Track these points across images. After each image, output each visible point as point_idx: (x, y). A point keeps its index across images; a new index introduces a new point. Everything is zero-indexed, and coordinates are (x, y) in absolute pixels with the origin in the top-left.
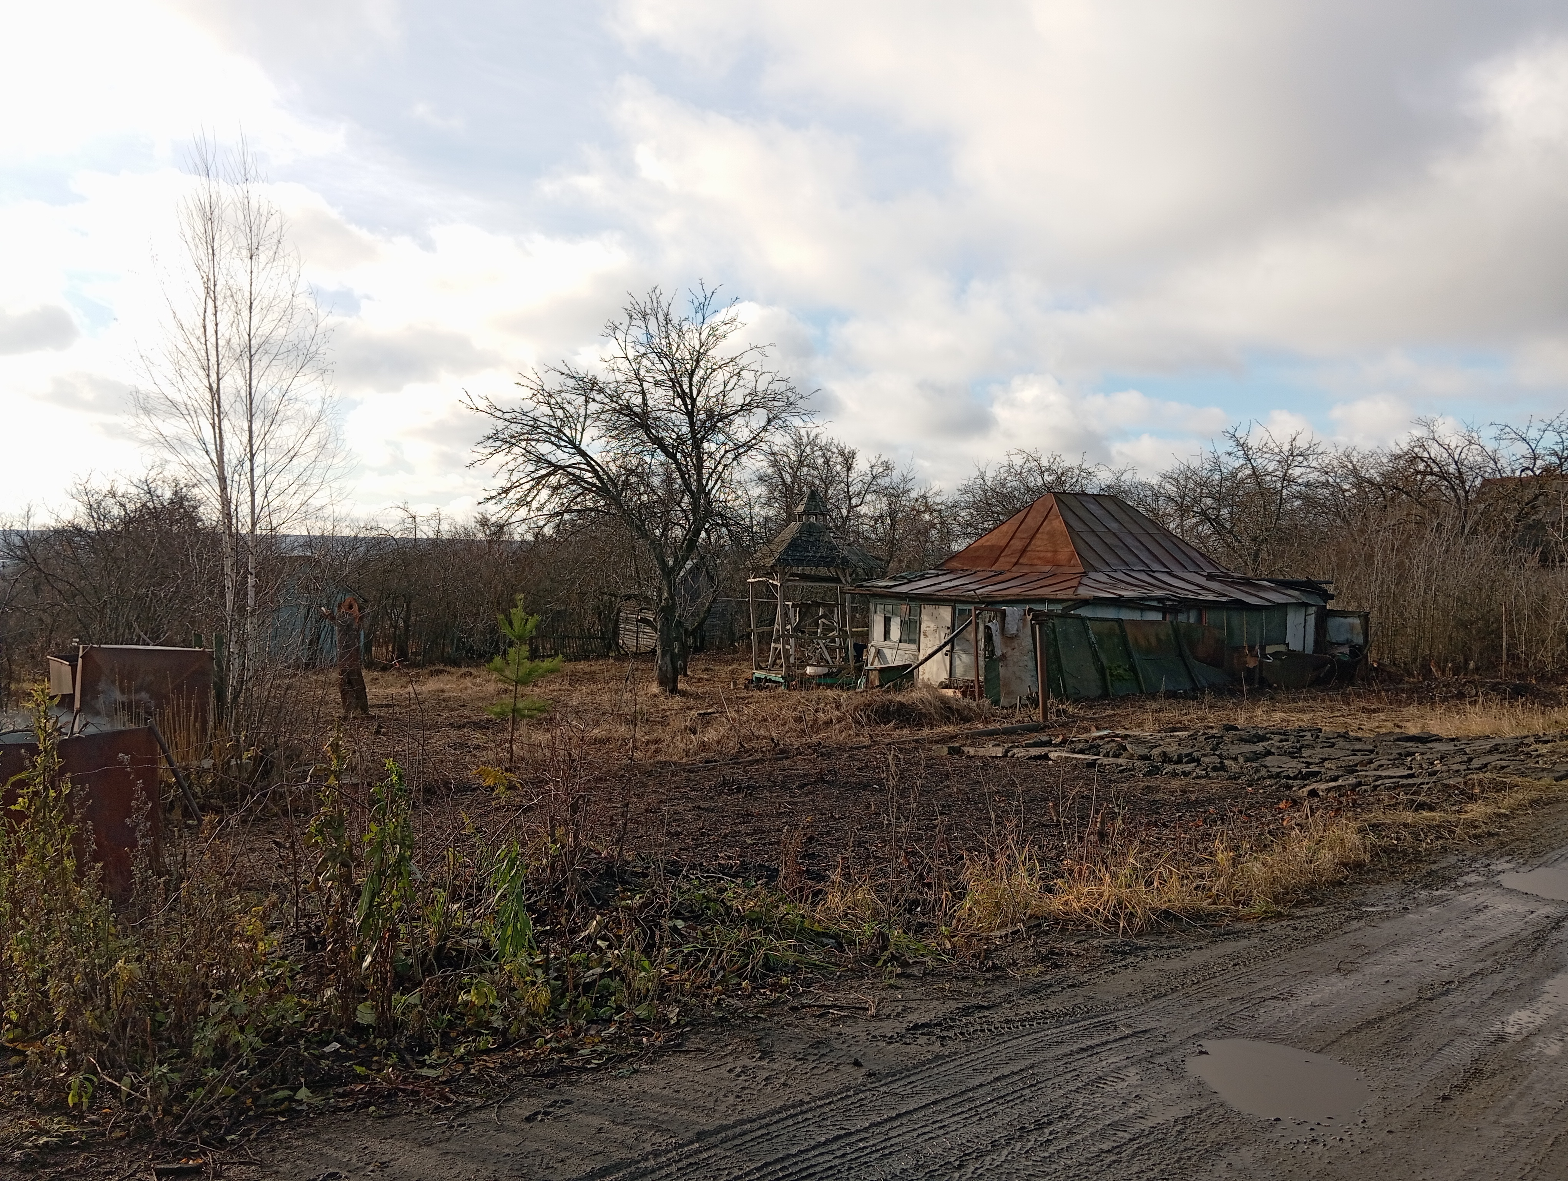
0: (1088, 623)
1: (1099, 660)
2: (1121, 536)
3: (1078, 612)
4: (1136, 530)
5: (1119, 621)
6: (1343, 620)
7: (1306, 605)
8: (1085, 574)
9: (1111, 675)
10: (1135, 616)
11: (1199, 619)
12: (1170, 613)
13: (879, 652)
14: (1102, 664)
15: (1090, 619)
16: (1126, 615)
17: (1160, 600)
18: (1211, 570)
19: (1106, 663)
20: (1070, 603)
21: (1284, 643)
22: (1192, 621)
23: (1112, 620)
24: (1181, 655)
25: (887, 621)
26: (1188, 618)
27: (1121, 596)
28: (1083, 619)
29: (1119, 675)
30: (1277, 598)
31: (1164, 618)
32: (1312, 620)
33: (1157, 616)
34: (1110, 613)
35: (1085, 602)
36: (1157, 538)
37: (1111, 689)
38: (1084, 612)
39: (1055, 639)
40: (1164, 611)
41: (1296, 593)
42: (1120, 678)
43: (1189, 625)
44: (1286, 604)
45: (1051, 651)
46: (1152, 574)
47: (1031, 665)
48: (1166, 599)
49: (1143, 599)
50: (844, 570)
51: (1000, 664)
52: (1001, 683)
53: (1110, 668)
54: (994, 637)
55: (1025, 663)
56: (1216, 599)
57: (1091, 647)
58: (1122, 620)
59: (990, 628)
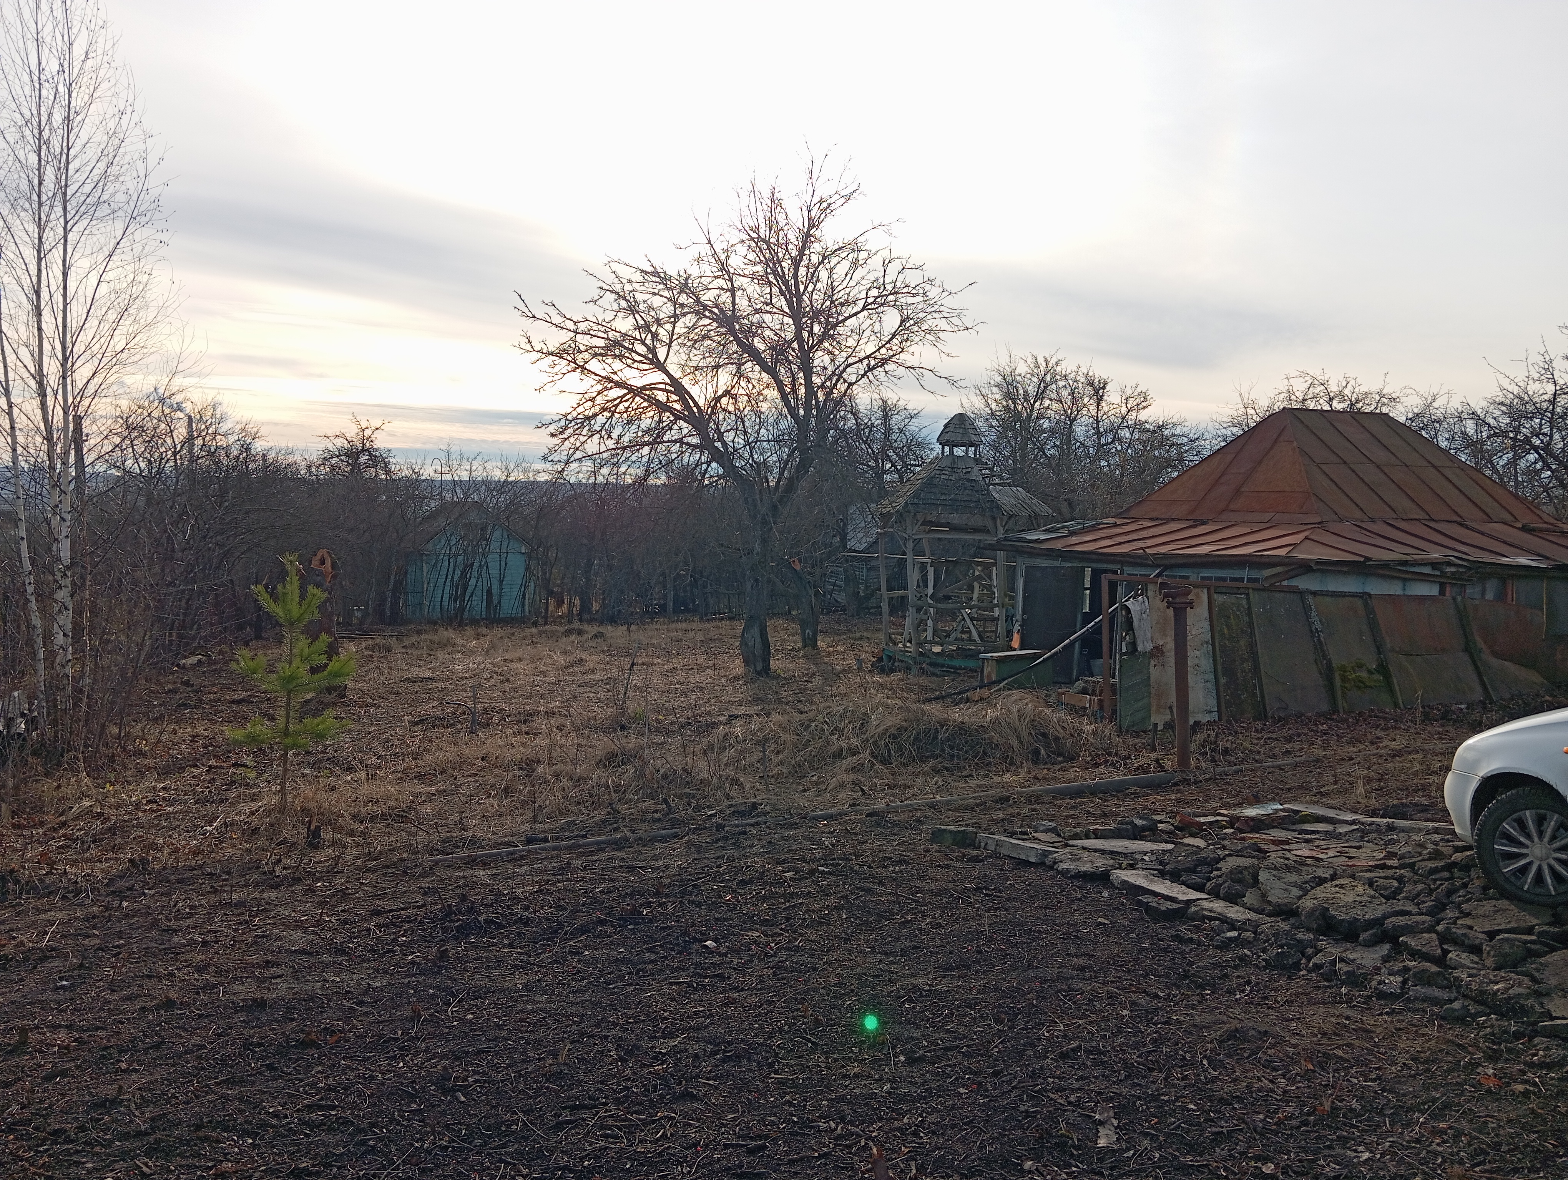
0: (1310, 599)
1: (1325, 657)
3: (1295, 582)
5: (1365, 596)
8: (1323, 524)
9: (1344, 679)
10: (1394, 589)
11: (1502, 595)
12: (1452, 585)
14: (1329, 663)
15: (1314, 594)
16: (1376, 587)
17: (1434, 565)
18: (1526, 518)
19: (1336, 660)
20: (1279, 569)
22: (1489, 596)
23: (1353, 595)
24: (1469, 649)
26: (1483, 593)
27: (1368, 559)
28: (1301, 594)
29: (1360, 680)
31: (1442, 592)
33: (1432, 590)
34: (1350, 585)
35: (1306, 568)
36: (1448, 473)
37: (1341, 703)
38: (1304, 583)
39: (1251, 624)
40: (1443, 581)
42: (1360, 685)
43: (1485, 603)
45: (1243, 643)
46: (1432, 524)
47: (1206, 664)
48: (1450, 564)
49: (1405, 563)
50: (994, 519)
51: (1153, 663)
52: (1153, 691)
53: (1343, 669)
54: (1136, 623)
55: (1196, 661)
56: (1533, 564)
57: (1312, 637)
58: (1370, 595)
59: (1128, 610)
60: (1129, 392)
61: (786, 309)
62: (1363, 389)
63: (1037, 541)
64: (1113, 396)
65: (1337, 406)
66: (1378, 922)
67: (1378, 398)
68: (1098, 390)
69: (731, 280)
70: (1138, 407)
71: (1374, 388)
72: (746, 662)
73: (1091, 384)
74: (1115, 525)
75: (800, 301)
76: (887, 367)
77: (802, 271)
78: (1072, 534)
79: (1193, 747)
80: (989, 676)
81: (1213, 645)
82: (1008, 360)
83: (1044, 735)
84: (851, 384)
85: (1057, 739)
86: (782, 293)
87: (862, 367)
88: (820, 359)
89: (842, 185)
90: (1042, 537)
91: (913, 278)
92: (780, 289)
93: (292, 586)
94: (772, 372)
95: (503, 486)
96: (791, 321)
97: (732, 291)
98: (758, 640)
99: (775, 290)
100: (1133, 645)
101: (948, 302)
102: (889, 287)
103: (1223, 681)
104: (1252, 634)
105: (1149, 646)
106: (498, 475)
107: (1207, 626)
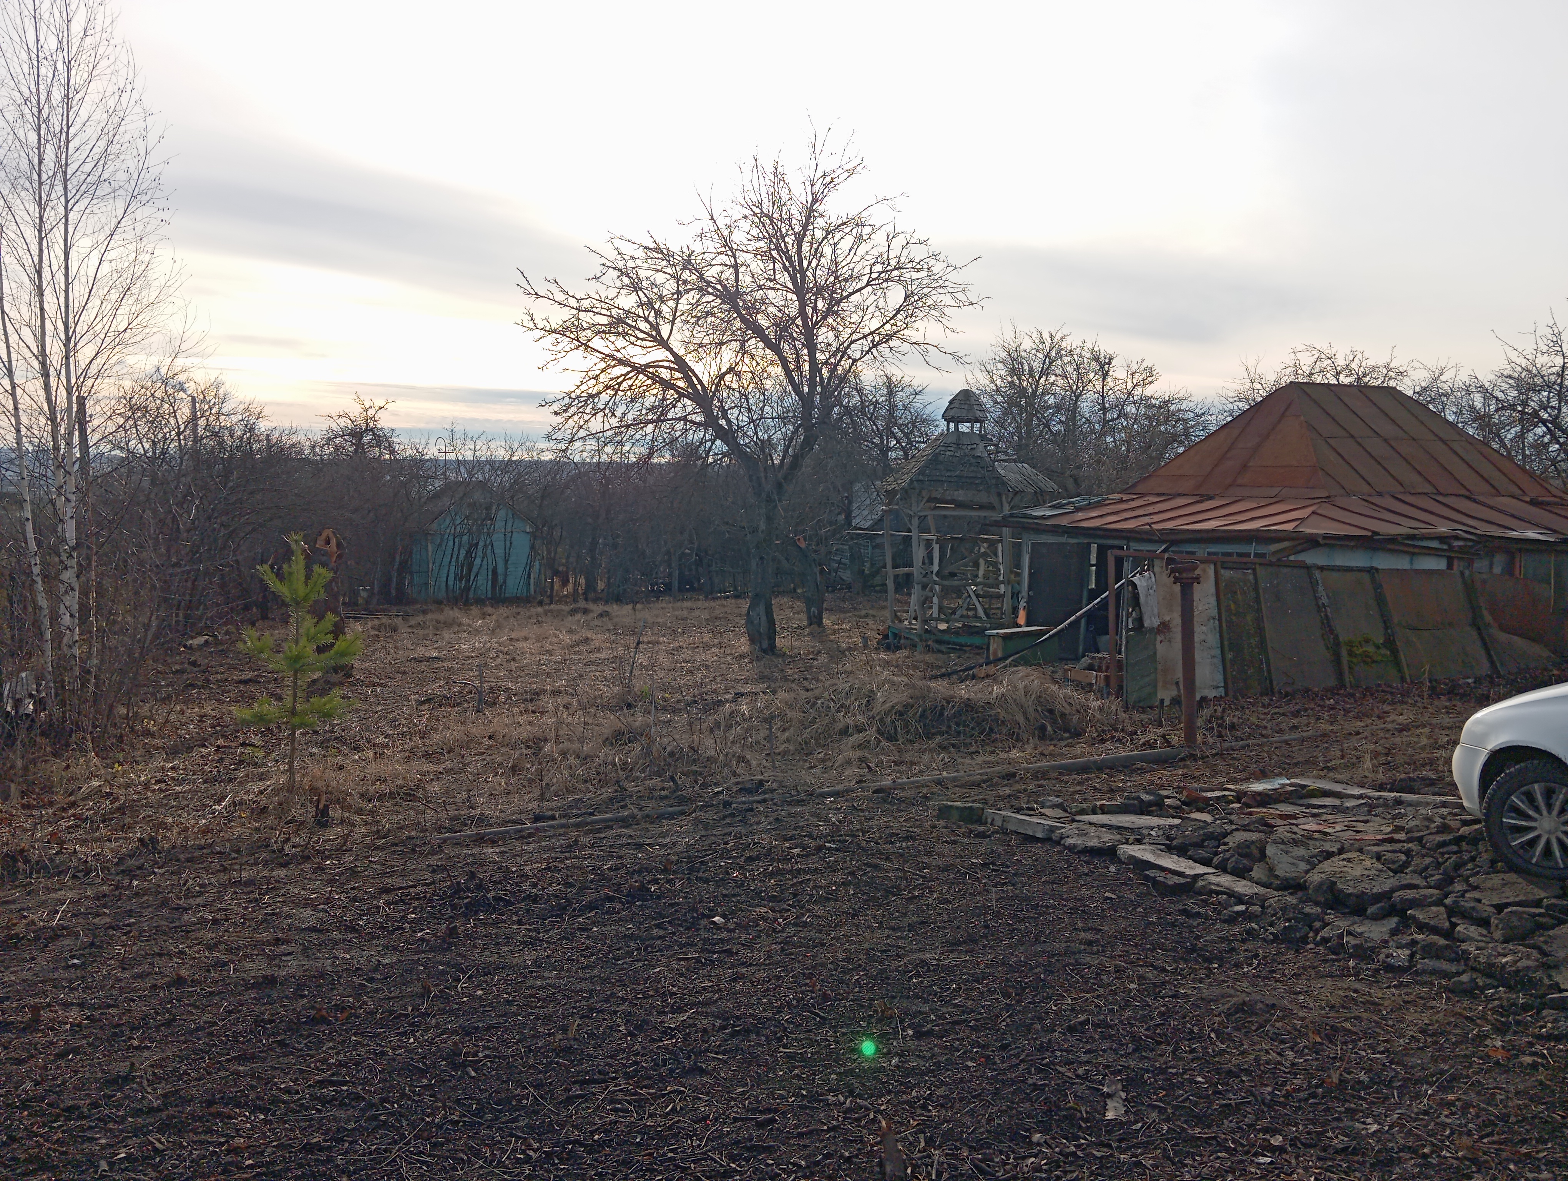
0: (1317, 574)
1: (1331, 631)
2: (1396, 442)
3: (1301, 557)
5: (1372, 571)
8: (1330, 499)
9: (1351, 654)
10: (1402, 563)
11: (1509, 569)
12: (1461, 558)
14: (1336, 637)
15: (1322, 568)
16: (1384, 562)
17: (1442, 539)
18: (1534, 491)
19: (1343, 635)
20: (1286, 544)
22: (1497, 570)
23: (1360, 570)
24: (1476, 624)
26: (1491, 566)
27: (1375, 533)
28: (1308, 568)
29: (1366, 654)
31: (1450, 566)
33: (1440, 564)
34: (1358, 559)
35: (1313, 542)
36: (1456, 446)
37: (1348, 678)
38: (1312, 558)
39: (1257, 600)
40: (1451, 555)
42: (1367, 659)
43: (1493, 577)
45: (1249, 618)
46: (1440, 498)
47: (1213, 639)
48: (1457, 538)
49: (1413, 537)
50: (999, 495)
51: (1159, 638)
52: (1159, 667)
53: (1350, 644)
54: (1142, 599)
55: (1203, 637)
56: (1541, 537)
57: (1319, 611)
58: (1377, 570)
59: (1134, 586)
60: (1134, 367)
61: (790, 286)
62: (1371, 363)
63: (1043, 517)
64: (1118, 372)
65: (1344, 380)
66: (1386, 895)
67: (1385, 371)
68: (1104, 365)
69: (734, 256)
70: (1144, 383)
71: (1381, 362)
72: (752, 640)
73: (1096, 359)
74: (1121, 501)
75: (804, 276)
76: (892, 344)
77: (806, 247)
78: (1078, 509)
79: (1200, 722)
80: (995, 653)
81: (1220, 620)
82: (1013, 336)
83: (1051, 711)
84: (855, 361)
85: (1063, 715)
86: (785, 269)
87: (866, 343)
88: (824, 335)
89: (845, 159)
90: (1048, 513)
91: (918, 253)
92: (784, 264)
93: (298, 565)
94: (776, 349)
95: (507, 466)
96: (795, 297)
97: (736, 267)
98: (764, 618)
99: (779, 266)
100: (1140, 620)
101: (953, 277)
102: (893, 263)
103: (1229, 656)
104: (1259, 610)
105: (1156, 622)
106: (501, 454)
107: (1213, 600)
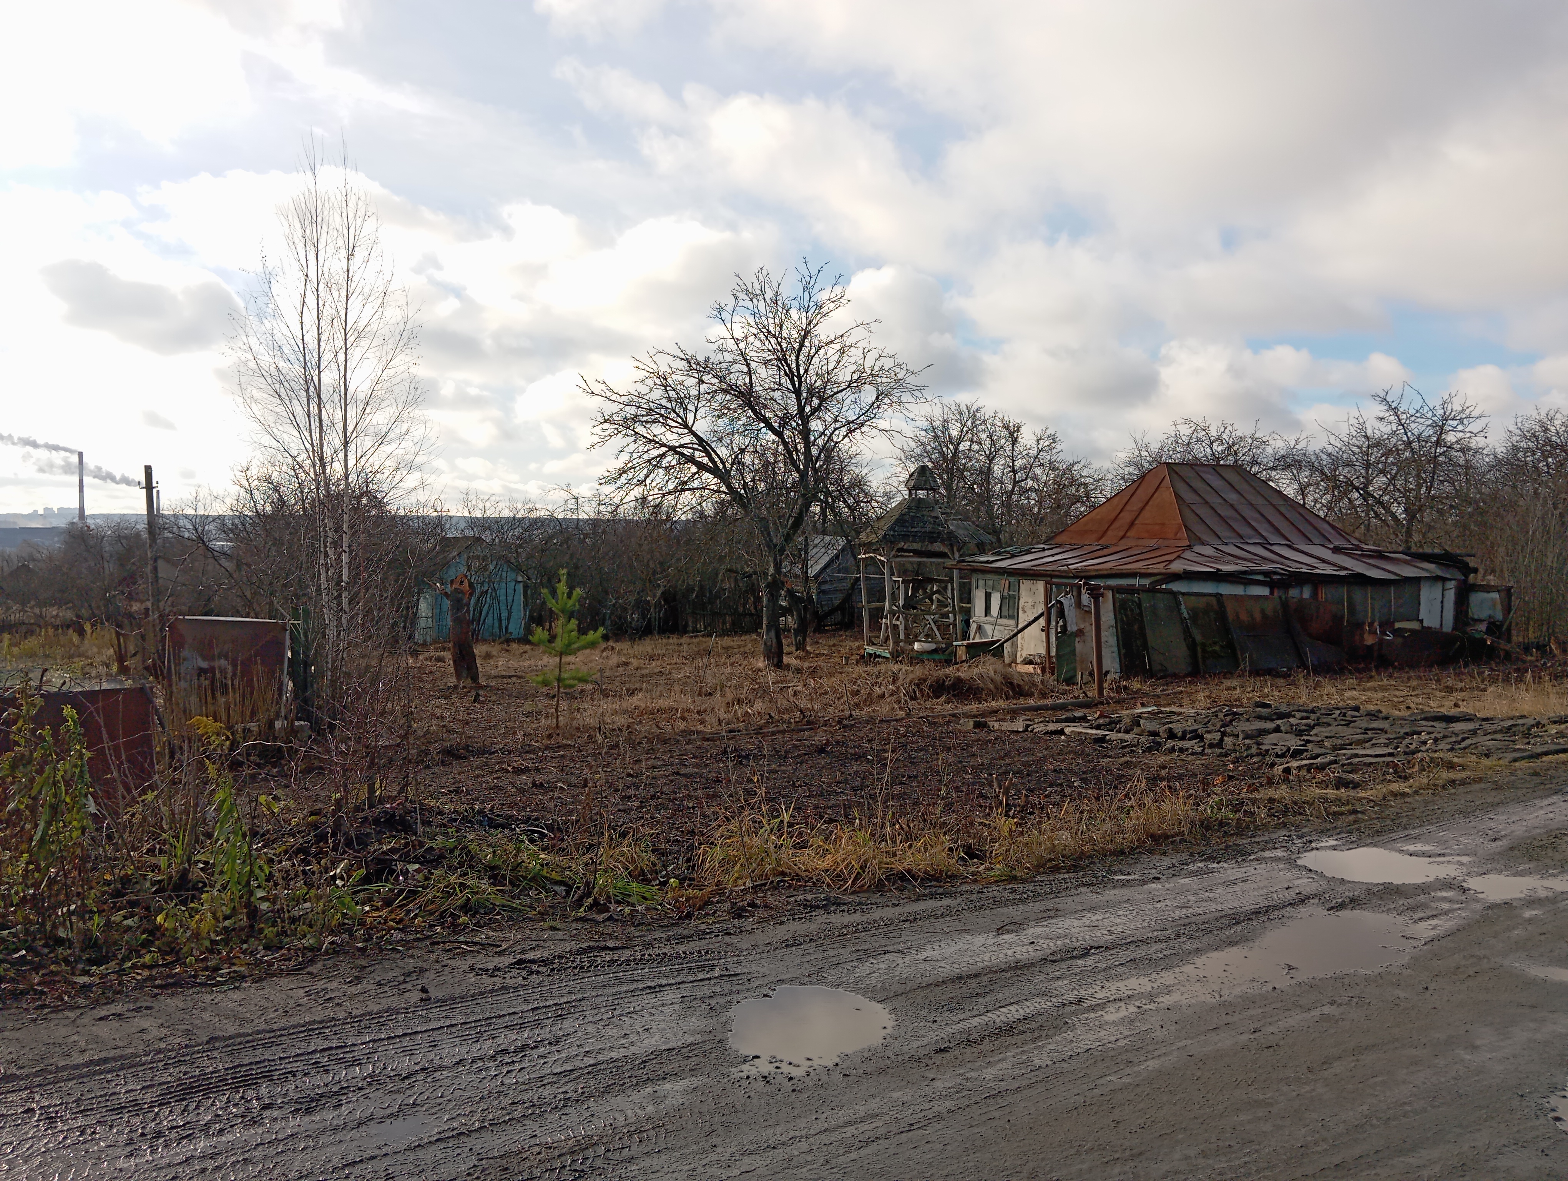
0: (1181, 598)
1: (1190, 636)
2: (1239, 507)
3: (1169, 586)
4: (1258, 501)
5: (1218, 596)
6: (1485, 595)
7: (1444, 580)
8: (1190, 547)
9: (1204, 651)
10: (1238, 590)
11: (1315, 594)
12: (1278, 588)
13: (979, 628)
14: (1194, 640)
15: (1184, 594)
16: (1226, 590)
17: (1266, 573)
18: (1338, 541)
19: (1198, 638)
20: (1159, 577)
21: (1418, 620)
22: (1306, 595)
23: (1210, 595)
24: (1290, 632)
25: (988, 597)
26: (1301, 593)
27: (1218, 570)
28: (1174, 594)
29: (1215, 652)
30: (1408, 572)
31: (1272, 593)
32: (1451, 595)
33: (1265, 591)
34: (1207, 588)
35: (1177, 576)
36: (1283, 510)
37: (1202, 667)
38: (1176, 587)
39: (1141, 614)
40: (1272, 585)
41: (1431, 566)
42: (1215, 655)
43: (1302, 600)
44: (1417, 580)
45: (1136, 627)
46: (1267, 546)
47: (1113, 641)
48: (1276, 573)
49: (1245, 573)
50: (952, 546)
51: (1077, 640)
52: (1078, 659)
53: (1204, 645)
54: (1066, 613)
55: (1107, 639)
56: (1336, 573)
57: (1182, 623)
58: (1221, 595)
59: (1061, 603)
60: (1039, 434)
61: (790, 387)
63: (987, 562)
64: (1027, 438)
68: (1013, 434)
69: (749, 365)
70: (1048, 449)
72: (769, 659)
73: (1007, 427)
74: (1044, 550)
75: (801, 380)
76: (863, 429)
77: (802, 358)
78: (1013, 556)
79: (1106, 685)
80: (961, 657)
81: (1117, 628)
83: (1011, 683)
85: (1019, 686)
86: (786, 374)
87: (844, 430)
88: (815, 425)
91: (888, 363)
92: (785, 371)
97: (749, 373)
98: (775, 641)
99: (782, 373)
100: (1064, 627)
101: (911, 379)
102: (869, 371)
103: (1123, 651)
104: (1142, 621)
105: (1075, 628)
107: (1112, 615)
